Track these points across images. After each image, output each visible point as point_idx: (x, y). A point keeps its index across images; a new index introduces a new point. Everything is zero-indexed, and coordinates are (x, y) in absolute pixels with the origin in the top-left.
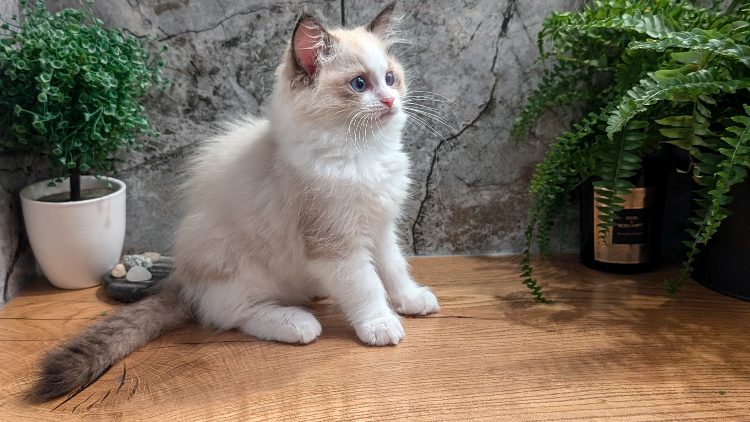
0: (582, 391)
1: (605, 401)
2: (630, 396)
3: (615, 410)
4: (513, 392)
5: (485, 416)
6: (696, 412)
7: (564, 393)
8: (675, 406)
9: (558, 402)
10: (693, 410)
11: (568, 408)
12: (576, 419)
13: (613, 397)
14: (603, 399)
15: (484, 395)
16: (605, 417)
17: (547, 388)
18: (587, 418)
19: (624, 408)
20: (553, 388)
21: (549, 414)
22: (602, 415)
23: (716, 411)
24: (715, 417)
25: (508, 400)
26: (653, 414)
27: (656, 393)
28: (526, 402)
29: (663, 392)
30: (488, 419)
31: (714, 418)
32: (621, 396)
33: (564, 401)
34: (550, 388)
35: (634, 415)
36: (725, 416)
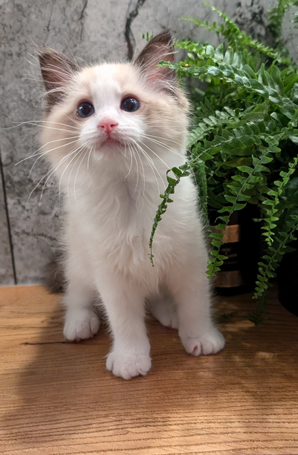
0: (116, 421)
1: (128, 432)
2: (154, 426)
3: (132, 442)
4: (56, 422)
5: (16, 448)
6: (201, 444)
7: (99, 423)
8: (186, 438)
9: (88, 433)
10: (199, 442)
11: (92, 440)
12: (91, 452)
13: (138, 427)
14: (129, 429)
15: (31, 425)
16: (118, 450)
17: (88, 417)
18: (101, 451)
19: (140, 440)
20: (93, 417)
21: (72, 446)
22: (117, 448)
23: (220, 443)
24: (215, 450)
25: (47, 431)
26: (162, 447)
27: (178, 422)
28: (61, 433)
29: (185, 422)
30: (16, 451)
31: (213, 451)
32: (146, 426)
33: (94, 432)
34: (90, 417)
35: (144, 448)
36: (225, 449)
